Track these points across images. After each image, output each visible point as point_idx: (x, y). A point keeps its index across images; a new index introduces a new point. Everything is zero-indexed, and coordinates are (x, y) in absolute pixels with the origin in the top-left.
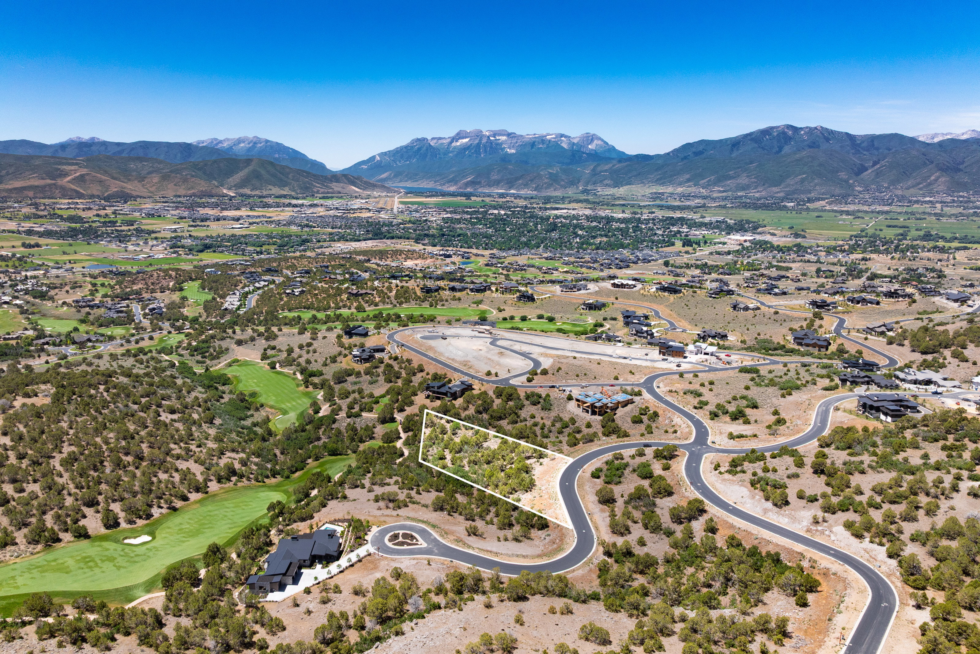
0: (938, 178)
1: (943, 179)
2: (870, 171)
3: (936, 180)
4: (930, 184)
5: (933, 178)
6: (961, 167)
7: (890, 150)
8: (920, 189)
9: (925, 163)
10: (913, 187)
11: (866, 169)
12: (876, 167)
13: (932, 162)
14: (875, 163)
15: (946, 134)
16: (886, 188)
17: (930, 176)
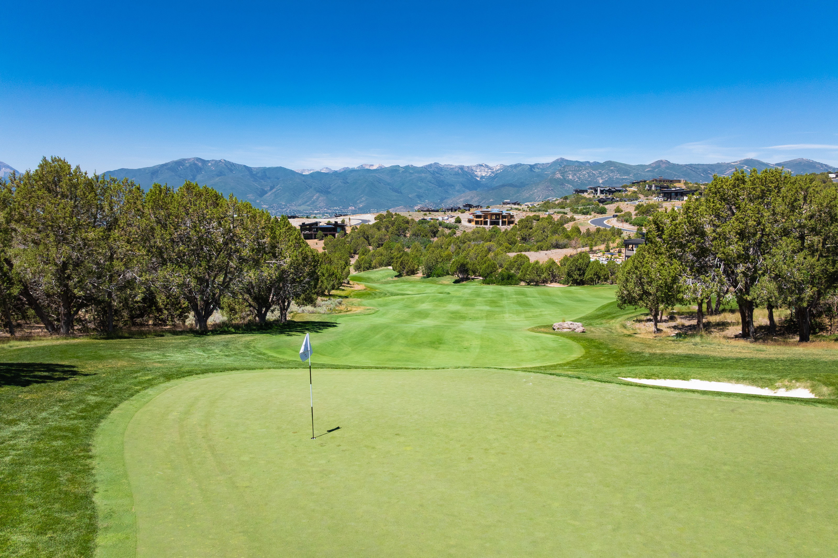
0: (318, 198)
1: (321, 198)
2: (270, 193)
3: (318, 199)
4: (314, 202)
5: (315, 197)
6: (329, 190)
7: (278, 179)
8: (308, 206)
9: (307, 188)
10: (303, 204)
11: (266, 193)
12: (274, 190)
13: (311, 187)
14: (272, 188)
15: (310, 170)
16: (284, 205)
17: (313, 196)
